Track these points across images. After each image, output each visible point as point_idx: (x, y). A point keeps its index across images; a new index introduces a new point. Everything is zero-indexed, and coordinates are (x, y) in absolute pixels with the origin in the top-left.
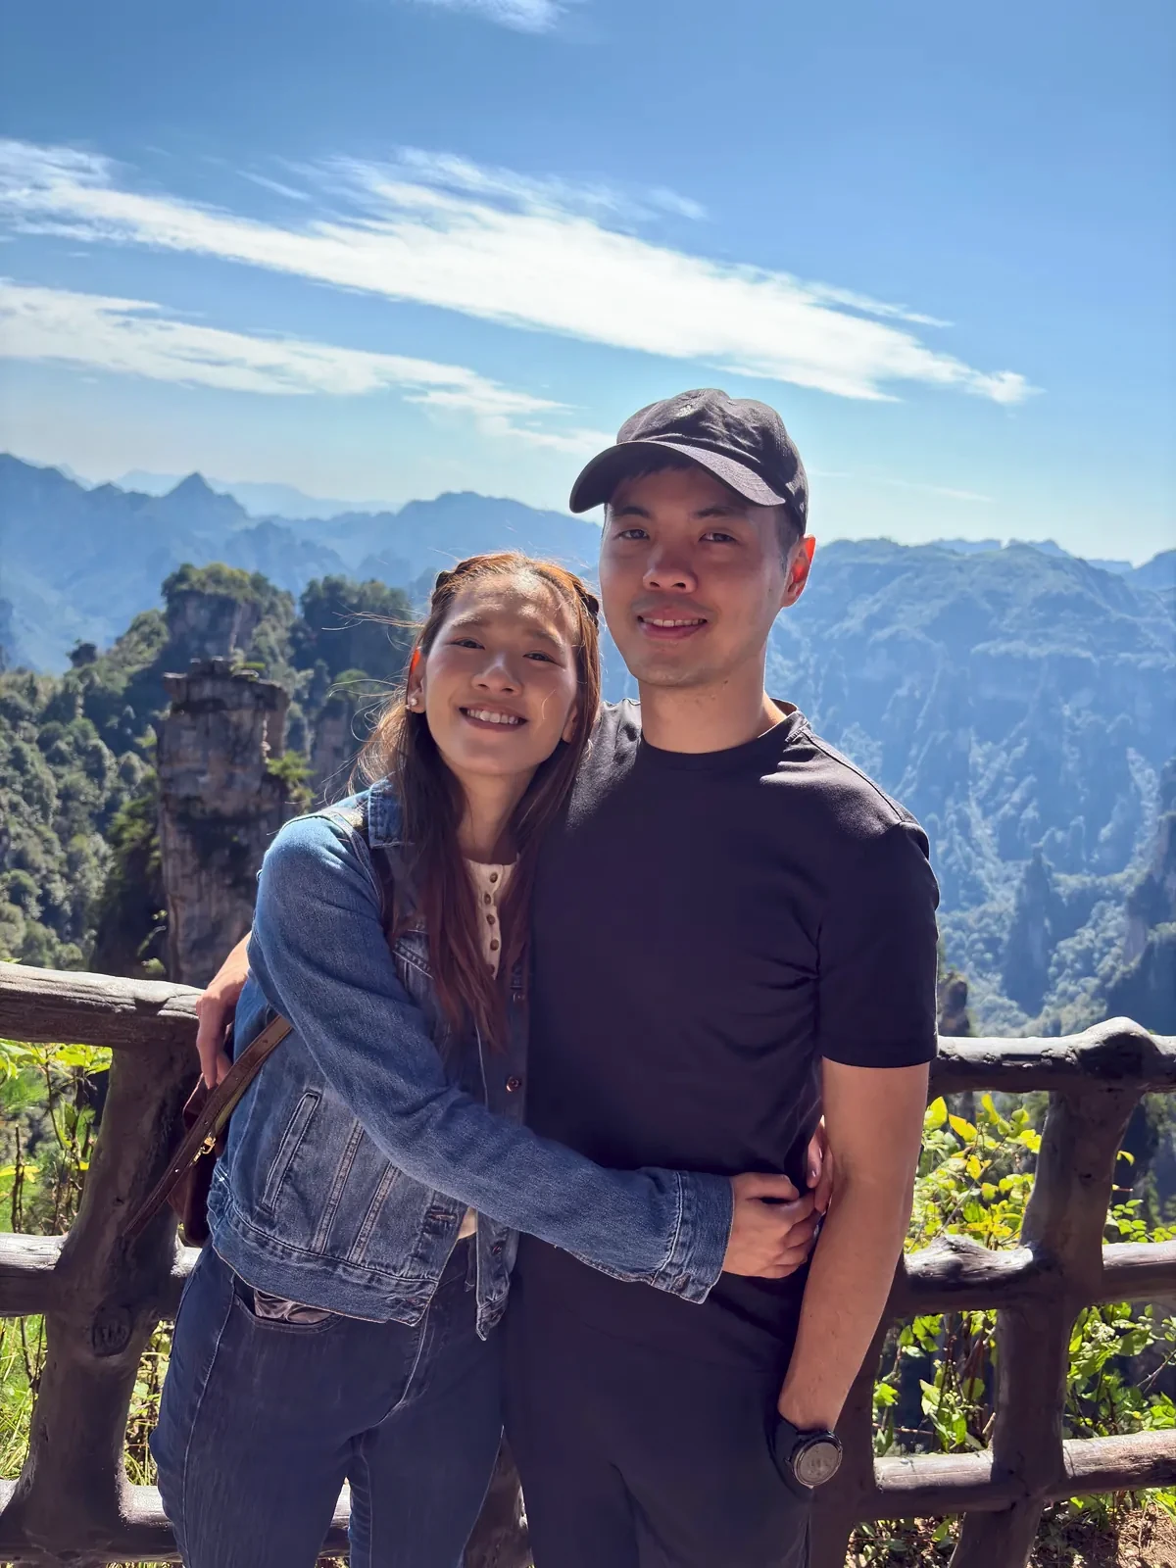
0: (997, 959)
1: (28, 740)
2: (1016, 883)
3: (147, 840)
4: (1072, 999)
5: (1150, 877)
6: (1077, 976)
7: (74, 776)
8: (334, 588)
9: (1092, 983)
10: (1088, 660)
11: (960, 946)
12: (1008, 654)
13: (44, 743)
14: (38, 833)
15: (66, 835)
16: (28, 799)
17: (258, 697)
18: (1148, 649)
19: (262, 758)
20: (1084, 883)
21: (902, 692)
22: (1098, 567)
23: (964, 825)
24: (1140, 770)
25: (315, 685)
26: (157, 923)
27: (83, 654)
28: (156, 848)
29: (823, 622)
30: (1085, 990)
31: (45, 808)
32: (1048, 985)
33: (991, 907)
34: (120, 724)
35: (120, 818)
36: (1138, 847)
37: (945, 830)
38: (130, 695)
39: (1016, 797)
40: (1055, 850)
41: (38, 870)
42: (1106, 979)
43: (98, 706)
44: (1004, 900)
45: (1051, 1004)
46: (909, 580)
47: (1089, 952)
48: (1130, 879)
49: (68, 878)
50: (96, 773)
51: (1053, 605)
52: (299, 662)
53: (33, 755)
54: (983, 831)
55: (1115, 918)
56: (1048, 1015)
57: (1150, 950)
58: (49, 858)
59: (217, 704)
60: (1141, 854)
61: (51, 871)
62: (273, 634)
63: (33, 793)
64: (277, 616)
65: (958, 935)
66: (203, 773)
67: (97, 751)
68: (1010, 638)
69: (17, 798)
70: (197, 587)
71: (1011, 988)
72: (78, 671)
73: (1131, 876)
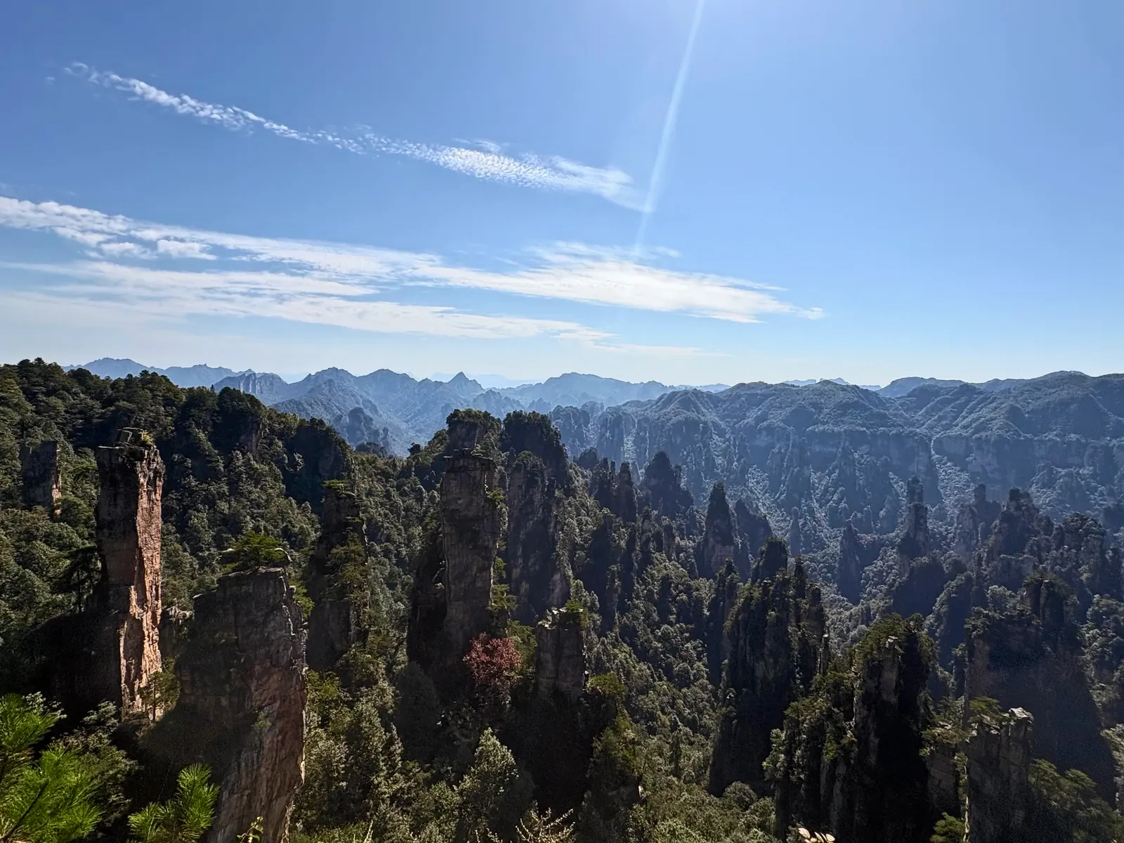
0: (834, 577)
1: (392, 487)
2: (839, 539)
3: (437, 529)
4: (875, 596)
5: (908, 534)
6: (876, 585)
7: (411, 501)
8: (518, 415)
9: (884, 587)
10: (864, 431)
11: (814, 570)
12: (824, 431)
13: (399, 488)
14: (396, 526)
15: (407, 527)
16: (391, 511)
17: (482, 465)
18: (893, 425)
19: (485, 492)
20: (874, 538)
21: (776, 450)
22: (864, 388)
23: (811, 512)
24: (896, 483)
25: (510, 458)
26: (441, 566)
27: (415, 449)
28: (440, 533)
29: (735, 420)
30: (881, 591)
31: (399, 515)
32: (862, 589)
33: (829, 551)
34: (430, 478)
35: (427, 520)
36: (900, 520)
37: (802, 515)
38: (434, 466)
39: (835, 498)
40: (858, 522)
41: (395, 542)
42: (891, 585)
43: (421, 471)
44: (834, 547)
45: (864, 599)
46: (773, 399)
47: (881, 572)
48: (897, 536)
49: (407, 546)
50: (420, 499)
51: (844, 407)
52: (503, 449)
53: (394, 493)
54: (820, 514)
55: (892, 554)
56: (863, 604)
57: (912, 570)
58: (399, 537)
59: (465, 469)
60: (902, 523)
61: (400, 543)
62: (493, 438)
63: (394, 509)
64: (494, 429)
65: (813, 564)
66: (460, 499)
67: (420, 489)
68: (824, 423)
69: (387, 511)
70: (461, 419)
71: (842, 590)
72: (413, 456)
73: (897, 534)
